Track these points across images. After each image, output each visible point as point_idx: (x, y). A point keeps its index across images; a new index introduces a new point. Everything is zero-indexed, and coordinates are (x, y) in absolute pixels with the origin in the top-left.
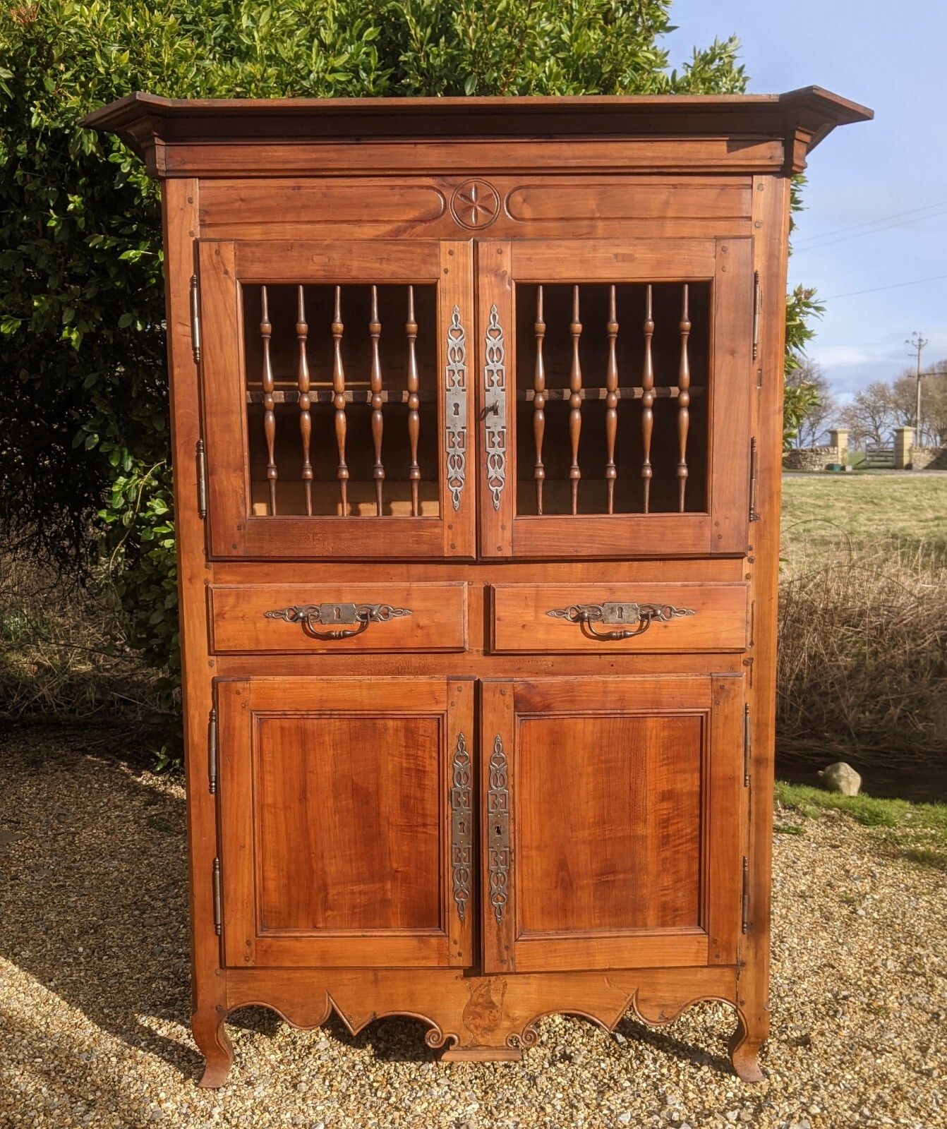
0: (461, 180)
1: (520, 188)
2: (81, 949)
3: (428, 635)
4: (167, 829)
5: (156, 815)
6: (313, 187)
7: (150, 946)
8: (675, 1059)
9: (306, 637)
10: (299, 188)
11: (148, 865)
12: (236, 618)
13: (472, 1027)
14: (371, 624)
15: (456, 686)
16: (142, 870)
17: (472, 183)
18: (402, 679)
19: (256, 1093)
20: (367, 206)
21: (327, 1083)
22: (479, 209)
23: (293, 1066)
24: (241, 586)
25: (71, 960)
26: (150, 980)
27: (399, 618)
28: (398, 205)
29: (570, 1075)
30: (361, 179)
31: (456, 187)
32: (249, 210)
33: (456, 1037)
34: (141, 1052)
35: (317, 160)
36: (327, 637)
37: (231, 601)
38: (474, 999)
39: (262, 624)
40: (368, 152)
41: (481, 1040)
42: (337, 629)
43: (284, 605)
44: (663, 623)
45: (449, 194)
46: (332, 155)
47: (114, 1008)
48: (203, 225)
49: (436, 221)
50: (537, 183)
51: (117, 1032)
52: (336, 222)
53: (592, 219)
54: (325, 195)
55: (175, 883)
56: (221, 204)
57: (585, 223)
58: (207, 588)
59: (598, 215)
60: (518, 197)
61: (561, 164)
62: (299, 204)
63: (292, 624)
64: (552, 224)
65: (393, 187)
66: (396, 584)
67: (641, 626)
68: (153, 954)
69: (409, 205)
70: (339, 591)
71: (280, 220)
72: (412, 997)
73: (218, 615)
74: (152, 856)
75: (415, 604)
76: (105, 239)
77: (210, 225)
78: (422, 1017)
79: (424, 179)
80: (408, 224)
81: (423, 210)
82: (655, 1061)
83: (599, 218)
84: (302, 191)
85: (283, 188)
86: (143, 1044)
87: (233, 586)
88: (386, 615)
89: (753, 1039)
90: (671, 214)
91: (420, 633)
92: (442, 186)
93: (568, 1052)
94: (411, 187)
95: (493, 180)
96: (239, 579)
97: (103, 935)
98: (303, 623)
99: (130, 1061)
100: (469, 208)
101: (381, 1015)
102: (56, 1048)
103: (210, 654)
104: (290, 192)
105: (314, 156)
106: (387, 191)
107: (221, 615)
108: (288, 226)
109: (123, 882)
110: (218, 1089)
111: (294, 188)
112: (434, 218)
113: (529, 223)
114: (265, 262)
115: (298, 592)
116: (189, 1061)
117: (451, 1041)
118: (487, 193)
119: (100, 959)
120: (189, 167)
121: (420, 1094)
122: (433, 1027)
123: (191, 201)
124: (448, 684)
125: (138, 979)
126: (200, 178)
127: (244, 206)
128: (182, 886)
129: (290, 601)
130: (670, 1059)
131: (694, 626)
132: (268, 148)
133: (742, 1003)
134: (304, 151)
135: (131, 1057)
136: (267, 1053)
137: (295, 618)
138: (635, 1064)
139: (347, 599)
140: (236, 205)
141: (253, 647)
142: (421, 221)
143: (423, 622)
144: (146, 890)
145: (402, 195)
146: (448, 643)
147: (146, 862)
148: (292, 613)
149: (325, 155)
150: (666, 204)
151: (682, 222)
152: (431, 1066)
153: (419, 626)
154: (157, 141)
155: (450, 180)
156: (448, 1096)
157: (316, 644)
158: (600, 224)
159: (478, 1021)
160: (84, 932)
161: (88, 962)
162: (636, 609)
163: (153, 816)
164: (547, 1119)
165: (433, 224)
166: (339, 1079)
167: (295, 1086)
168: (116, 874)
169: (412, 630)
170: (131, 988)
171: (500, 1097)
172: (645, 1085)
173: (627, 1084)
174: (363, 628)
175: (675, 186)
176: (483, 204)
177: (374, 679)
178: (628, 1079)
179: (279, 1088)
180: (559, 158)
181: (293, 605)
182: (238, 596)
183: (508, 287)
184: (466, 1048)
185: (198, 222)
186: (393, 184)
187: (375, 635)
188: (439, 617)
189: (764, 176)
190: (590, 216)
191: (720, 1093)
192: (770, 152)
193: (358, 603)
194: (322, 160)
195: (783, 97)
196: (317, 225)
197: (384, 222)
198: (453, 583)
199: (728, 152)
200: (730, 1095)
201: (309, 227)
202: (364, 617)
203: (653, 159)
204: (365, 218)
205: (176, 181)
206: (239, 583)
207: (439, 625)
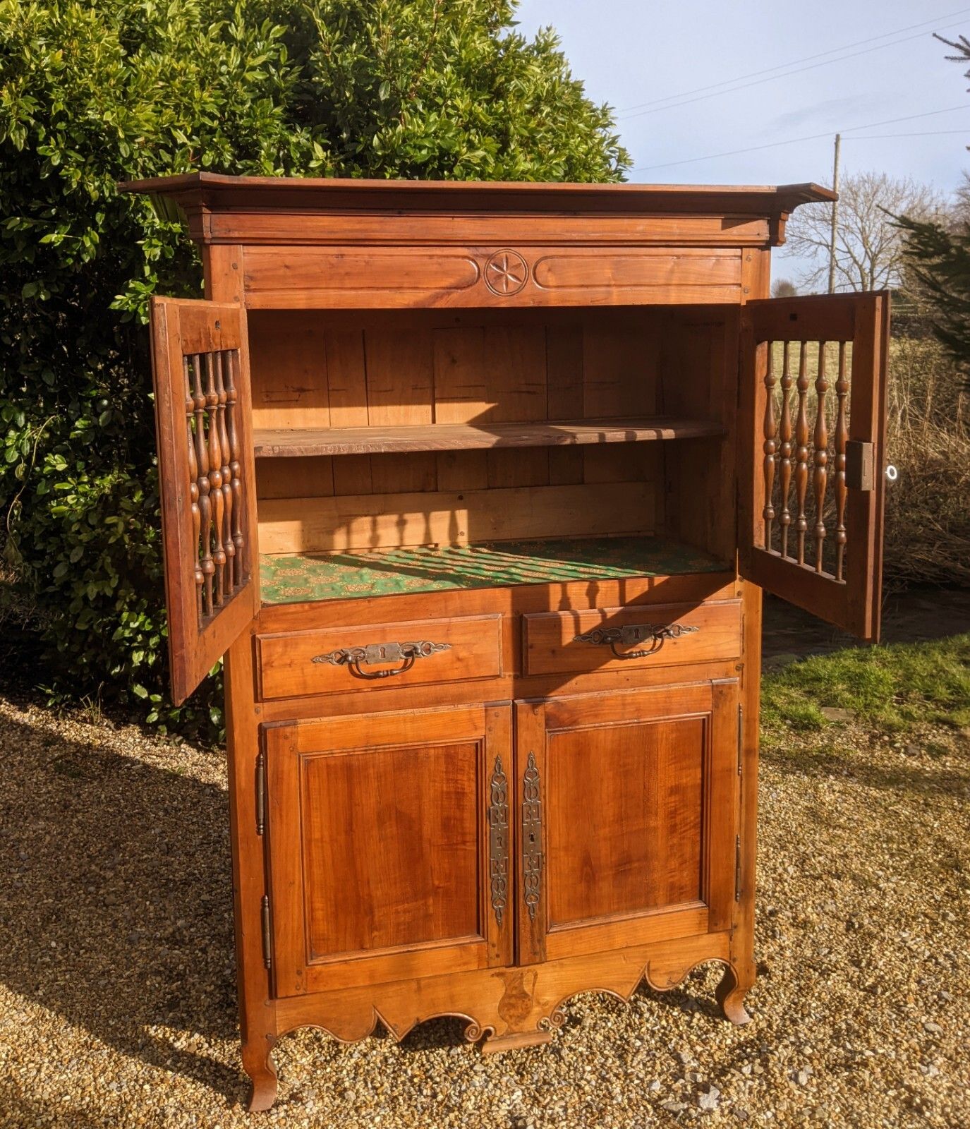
0: (492, 250)
1: (546, 258)
2: (53, 944)
3: (467, 666)
4: (79, 774)
5: (60, 757)
6: (356, 255)
8: (668, 1008)
9: (352, 677)
10: (342, 256)
11: (79, 824)
12: (285, 665)
13: (507, 1017)
14: (416, 659)
15: (493, 712)
16: (76, 831)
17: (503, 255)
18: (443, 709)
19: (308, 1110)
20: (408, 274)
21: (370, 1086)
22: (510, 277)
23: (328, 1070)
24: (289, 633)
25: (48, 959)
26: (142, 976)
27: (440, 653)
28: (436, 273)
29: (585, 1040)
30: (400, 248)
31: (489, 257)
32: (294, 276)
33: (491, 1028)
34: (170, 1073)
35: (361, 230)
36: (376, 676)
37: (279, 649)
38: (509, 992)
39: (310, 669)
40: (409, 224)
41: (515, 1028)
42: (384, 666)
43: (330, 649)
45: (482, 263)
46: (375, 226)
47: (119, 1017)
48: (248, 289)
49: (471, 288)
50: (562, 254)
51: (133, 1051)
52: (378, 289)
53: (608, 286)
54: (367, 263)
55: (117, 845)
56: (266, 270)
57: (603, 289)
58: (254, 638)
59: (613, 283)
60: (543, 267)
61: (584, 237)
62: (342, 271)
63: (339, 666)
64: (574, 290)
65: (431, 256)
66: (436, 620)
67: (655, 643)
69: (446, 274)
70: (383, 631)
71: (324, 286)
72: (452, 999)
73: (266, 665)
74: (77, 811)
75: (455, 639)
76: (22, 221)
77: (255, 290)
78: (461, 1015)
79: (460, 249)
80: (442, 291)
81: (459, 277)
82: (651, 1011)
83: (615, 285)
84: (345, 258)
85: (327, 256)
86: (169, 1062)
87: (280, 634)
88: (429, 651)
89: (742, 988)
90: (674, 282)
91: (458, 664)
92: (477, 256)
93: (573, 1013)
94: (447, 256)
95: (522, 250)
96: (285, 626)
97: (69, 923)
98: (350, 664)
99: (164, 1086)
100: (501, 276)
101: (424, 1019)
103: (256, 701)
104: (333, 260)
105: (358, 227)
106: (426, 260)
107: (269, 664)
108: (332, 292)
109: (58, 848)
110: (269, 1111)
111: (337, 256)
112: (471, 285)
113: (553, 290)
115: (344, 637)
116: (224, 1078)
117: (488, 1033)
118: (517, 263)
119: (77, 954)
120: (236, 235)
121: (464, 1088)
122: (470, 1023)
123: (235, 267)
124: (486, 711)
126: (244, 245)
127: (288, 272)
128: (125, 849)
129: (336, 645)
130: (662, 1008)
131: (698, 641)
132: (313, 218)
133: (735, 960)
134: (347, 222)
135: (162, 1081)
136: (298, 1057)
137: (343, 659)
138: (636, 1018)
139: (392, 639)
140: (282, 271)
141: (301, 692)
142: (457, 288)
143: (463, 654)
144: (89, 856)
145: (440, 264)
146: (485, 672)
147: (75, 820)
148: (339, 656)
149: (367, 226)
150: (672, 271)
151: (683, 288)
152: (459, 1050)
153: (459, 659)
154: (205, 210)
155: (482, 251)
157: (362, 683)
158: (615, 292)
159: (512, 1012)
160: (46, 920)
161: (67, 959)
162: (650, 630)
163: (57, 759)
164: (589, 1098)
165: (468, 290)
166: (379, 1079)
167: (342, 1095)
168: (48, 838)
169: (452, 663)
170: (126, 989)
171: (536, 1078)
172: (653, 1042)
173: (638, 1043)
174: (406, 667)
175: (678, 257)
176: (515, 273)
177: (418, 712)
178: (637, 1038)
179: (326, 1099)
180: (580, 232)
181: (339, 648)
182: (286, 645)
184: (502, 1038)
185: (242, 287)
186: (429, 253)
187: (416, 673)
188: (477, 650)
189: (751, 249)
190: (606, 283)
191: (721, 1042)
192: (757, 229)
193: (401, 641)
194: (366, 231)
195: (780, 189)
196: (360, 292)
197: (423, 289)
198: (489, 616)
199: (724, 228)
200: (729, 1042)
201: (353, 292)
202: (408, 654)
203: (661, 234)
204: (405, 285)
205: (220, 247)
206: (286, 631)
207: (477, 656)
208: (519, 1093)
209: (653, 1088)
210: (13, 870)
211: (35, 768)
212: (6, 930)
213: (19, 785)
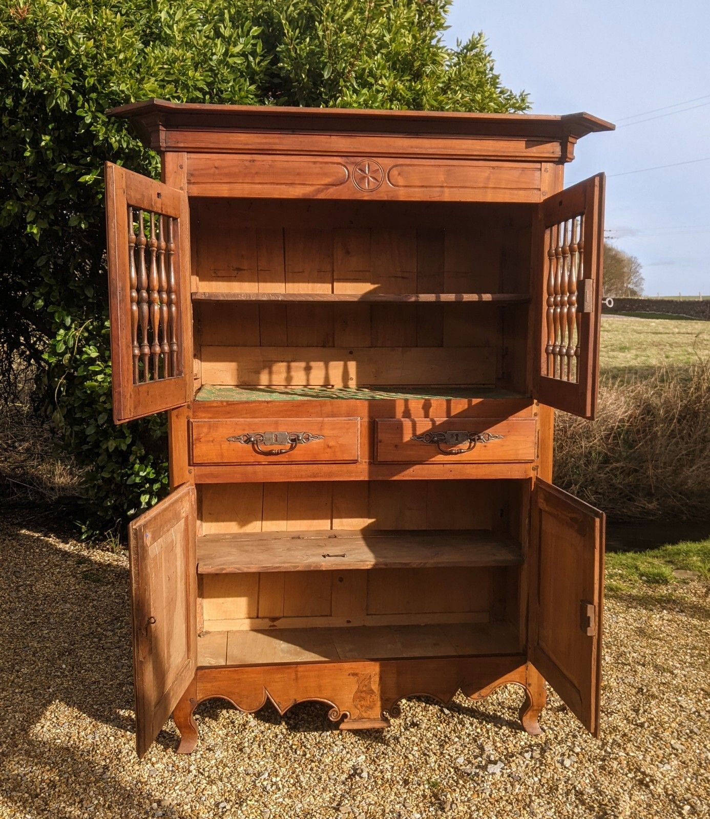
0: (359, 159)
1: (396, 166)
2: (64, 666)
3: (334, 452)
4: (99, 581)
5: (87, 571)
6: (263, 161)
7: (113, 663)
8: (484, 723)
9: (254, 454)
10: (254, 161)
11: (93, 606)
12: (209, 441)
13: (359, 706)
14: (298, 445)
16: (90, 610)
17: (366, 161)
19: (216, 756)
20: (298, 174)
21: (262, 747)
22: (370, 178)
23: (236, 737)
24: (212, 420)
25: (59, 674)
26: (121, 685)
27: (316, 441)
28: (318, 174)
29: (419, 735)
30: (293, 157)
31: (356, 164)
32: (221, 174)
33: (348, 713)
34: (128, 733)
35: (266, 143)
36: (270, 453)
37: (205, 430)
38: (361, 688)
39: (225, 446)
40: (300, 139)
41: (365, 715)
42: (276, 448)
43: (240, 433)
44: (484, 444)
45: (351, 168)
46: (277, 141)
47: (101, 704)
48: (189, 183)
49: (343, 185)
50: (408, 163)
51: (107, 721)
52: (277, 184)
53: (442, 187)
54: (270, 166)
55: (117, 619)
56: (202, 169)
57: (438, 189)
58: (188, 422)
59: (445, 185)
60: (395, 172)
61: (424, 152)
62: (253, 171)
63: (245, 445)
64: (417, 189)
65: (315, 163)
66: (314, 419)
67: (470, 446)
68: (117, 668)
69: (326, 175)
70: (276, 423)
71: (241, 181)
72: (320, 688)
73: (196, 440)
74: (93, 600)
75: (327, 432)
76: (67, 166)
77: (194, 183)
78: (326, 701)
79: (335, 158)
80: (323, 187)
81: (334, 178)
82: (472, 724)
83: (446, 187)
84: (256, 163)
85: (243, 160)
86: (129, 728)
87: (206, 420)
88: (308, 439)
89: (535, 708)
90: (491, 186)
91: (328, 450)
92: (347, 163)
93: (415, 721)
94: (326, 163)
95: (380, 160)
96: (210, 415)
97: (77, 656)
98: (253, 444)
99: (123, 739)
100: (364, 177)
101: (300, 700)
102: (68, 732)
103: (189, 465)
104: (247, 164)
105: (264, 141)
106: (311, 165)
107: (199, 439)
108: (246, 186)
109: (77, 619)
110: (190, 754)
111: (250, 161)
112: (341, 184)
113: (402, 188)
115: (250, 425)
116: (164, 737)
117: (345, 716)
118: (375, 168)
119: (79, 672)
120: (182, 145)
121: (325, 751)
122: (333, 707)
123: (181, 167)
125: (112, 685)
126: (188, 152)
127: (217, 171)
128: (122, 621)
129: (244, 430)
130: (481, 723)
131: (503, 446)
132: (234, 134)
133: (530, 685)
134: (257, 137)
135: (123, 736)
136: (217, 730)
137: (248, 441)
138: (460, 727)
139: (283, 429)
140: (212, 171)
141: (219, 461)
142: (332, 185)
143: (332, 443)
144: (97, 624)
145: (321, 168)
146: (347, 457)
147: (91, 604)
148: (246, 438)
149: (271, 141)
150: (488, 178)
151: (498, 190)
152: (328, 733)
153: (329, 447)
154: (161, 128)
155: (352, 159)
156: (344, 752)
157: (261, 458)
158: (446, 190)
159: (363, 703)
160: (61, 654)
161: (72, 675)
162: (467, 435)
163: (85, 571)
164: (411, 763)
165: (341, 187)
166: (269, 744)
167: (241, 750)
168: (71, 613)
169: (324, 449)
170: (108, 691)
171: (377, 751)
172: (468, 740)
173: (457, 739)
174: (292, 448)
175: (493, 168)
176: (374, 175)
178: (457, 737)
179: (230, 752)
180: (421, 148)
181: (246, 432)
182: (210, 427)
184: (355, 721)
185: (186, 181)
186: (313, 160)
187: (299, 453)
188: (342, 441)
189: (548, 164)
190: (440, 185)
191: (516, 743)
192: (553, 149)
193: (289, 431)
194: (270, 144)
195: (563, 117)
196: (265, 186)
197: (309, 185)
198: (351, 418)
199: (526, 148)
200: (523, 743)
201: (260, 186)
202: (293, 440)
203: (481, 150)
204: (297, 182)
205: (171, 153)
206: (211, 418)
207: (341, 445)
208: (363, 757)
209: (458, 760)
210: (43, 628)
211: (69, 576)
212: (34, 658)
213: (55, 585)
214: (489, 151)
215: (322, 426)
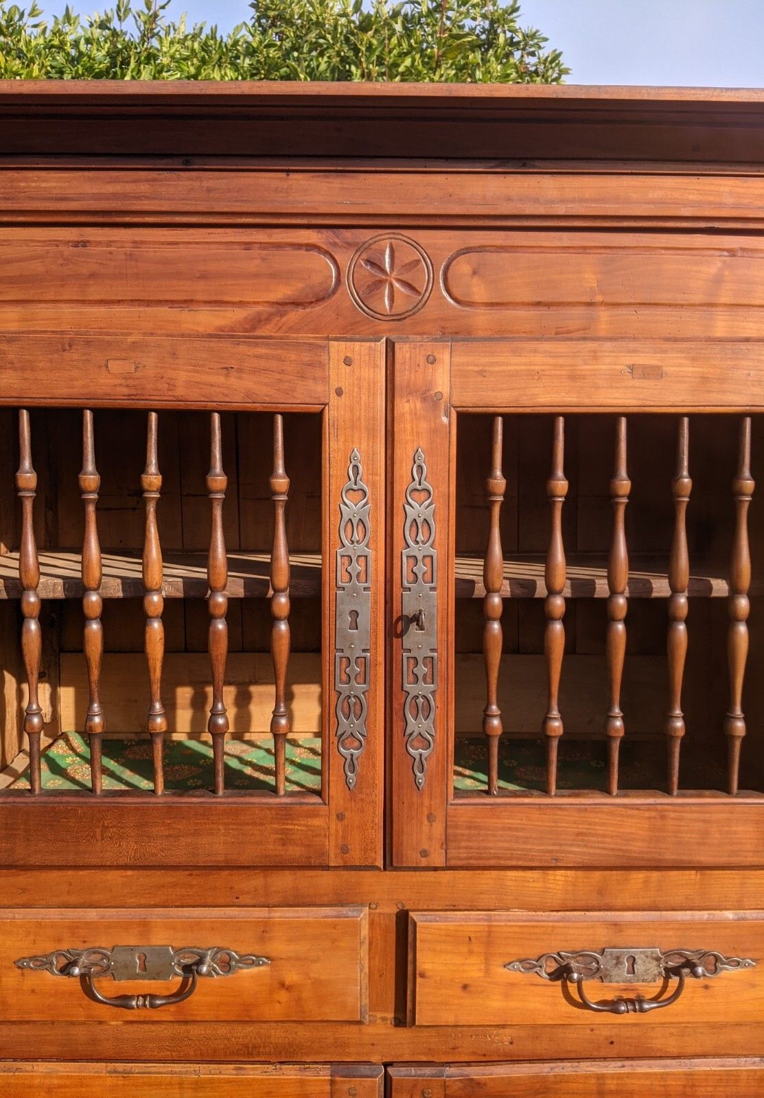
0: (367, 235)
1: (467, 251)
3: (299, 1000)
6: (109, 243)
9: (88, 1002)
10: (85, 244)
14: (200, 982)
15: (346, 1087)
17: (385, 243)
18: (254, 1072)
20: (204, 276)
22: (397, 285)
27: (247, 971)
28: (256, 276)
30: (191, 231)
31: (359, 248)
35: (115, 196)
39: (12, 978)
40: (205, 184)
42: (141, 989)
43: (49, 947)
44: (702, 981)
45: (344, 258)
46: (144, 188)
49: (323, 305)
50: (499, 242)
52: (148, 303)
53: (590, 304)
54: (130, 256)
57: (579, 310)
59: (599, 298)
60: (463, 267)
61: (541, 210)
62: (85, 271)
63: (63, 979)
64: (522, 313)
65: (248, 246)
66: (245, 911)
67: (665, 987)
69: (275, 276)
70: (145, 923)
71: (52, 298)
75: (278, 947)
79: (303, 233)
80: (269, 309)
81: (300, 285)
83: (603, 304)
84: (91, 250)
85: (57, 243)
88: (228, 966)
90: (723, 300)
91: (283, 996)
92: (335, 244)
94: (278, 246)
95: (422, 236)
100: (381, 282)
104: (69, 252)
105: (110, 189)
106: (238, 251)
108: (67, 311)
111: (76, 244)
112: (323, 299)
113: (482, 311)
114: (23, 369)
115: (74, 928)
118: (411, 259)
124: (332, 1083)
129: (59, 940)
131: (753, 985)
132: (30, 174)
134: (90, 179)
139: (159, 939)
142: (296, 304)
143: (291, 977)
145: (263, 259)
146: (332, 1013)
148: (63, 961)
149: (130, 188)
150: (718, 280)
151: (741, 312)
153: (282, 985)
155: (348, 234)
157: (104, 1012)
158: (604, 315)
162: (658, 959)
165: (318, 309)
169: (271, 992)
174: (186, 987)
175: (732, 252)
176: (405, 277)
177: (205, 1072)
180: (536, 201)
181: (65, 946)
183: (445, 420)
186: (244, 239)
187: (207, 998)
188: (318, 971)
190: (586, 299)
193: (178, 944)
194: (125, 196)
196: (117, 309)
197: (233, 304)
198: (344, 910)
201: (102, 310)
202: (187, 969)
203: (700, 204)
204: (199, 297)
207: (317, 983)
214: (721, 205)
215: (264, 930)
